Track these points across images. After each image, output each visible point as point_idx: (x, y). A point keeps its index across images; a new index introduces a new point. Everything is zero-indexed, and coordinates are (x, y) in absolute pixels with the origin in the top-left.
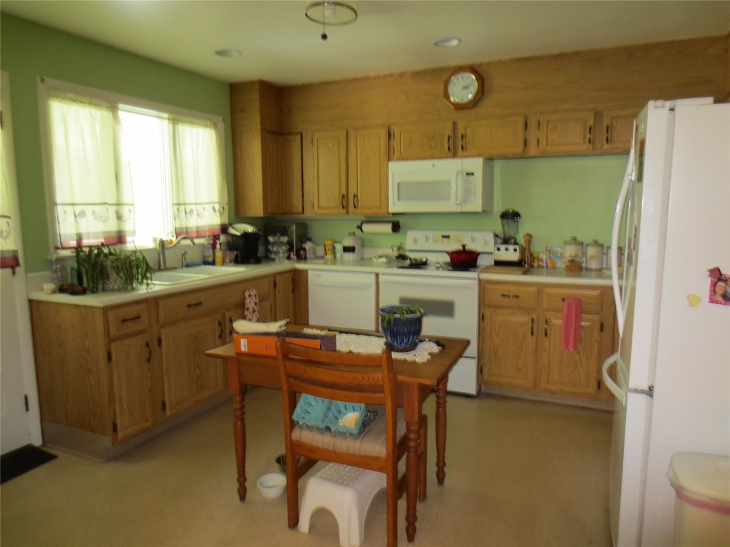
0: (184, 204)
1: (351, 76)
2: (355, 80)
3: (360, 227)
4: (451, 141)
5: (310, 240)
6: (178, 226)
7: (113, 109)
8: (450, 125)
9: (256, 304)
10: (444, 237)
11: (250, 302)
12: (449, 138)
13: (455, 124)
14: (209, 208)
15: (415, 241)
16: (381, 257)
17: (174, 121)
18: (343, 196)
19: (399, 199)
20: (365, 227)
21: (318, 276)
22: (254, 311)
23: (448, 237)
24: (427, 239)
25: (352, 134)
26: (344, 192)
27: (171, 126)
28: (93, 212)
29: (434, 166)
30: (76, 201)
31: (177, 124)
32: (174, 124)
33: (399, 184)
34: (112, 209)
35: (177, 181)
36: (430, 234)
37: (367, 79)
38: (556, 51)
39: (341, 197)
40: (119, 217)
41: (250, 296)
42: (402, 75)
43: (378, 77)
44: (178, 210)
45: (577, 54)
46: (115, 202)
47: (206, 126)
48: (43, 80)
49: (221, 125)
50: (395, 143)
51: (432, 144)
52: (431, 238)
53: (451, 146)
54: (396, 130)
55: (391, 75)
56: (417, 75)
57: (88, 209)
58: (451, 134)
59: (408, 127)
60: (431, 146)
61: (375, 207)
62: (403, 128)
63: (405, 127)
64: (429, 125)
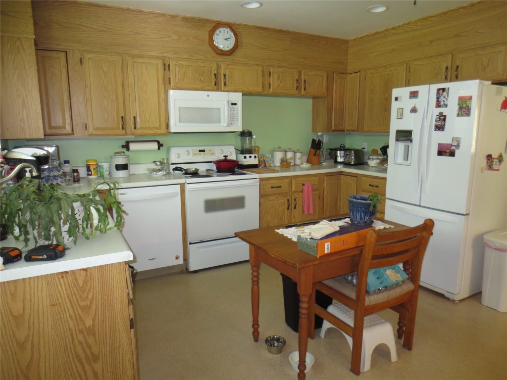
1: (124, 6)
2: (128, 10)
3: (126, 147)
8: (214, 66)
10: (200, 151)
12: (215, 75)
15: (178, 156)
18: (123, 118)
19: (180, 122)
20: (132, 146)
21: (123, 194)
23: (204, 151)
24: (188, 153)
25: (128, 61)
26: (122, 114)
29: (208, 96)
33: (179, 108)
36: (190, 149)
37: (141, 12)
38: (278, 28)
42: (173, 17)
43: (152, 13)
45: (288, 32)
50: (171, 74)
51: (202, 78)
52: (191, 152)
54: (171, 63)
55: (164, 15)
56: (186, 19)
58: (216, 72)
59: (182, 62)
60: (201, 80)
61: (157, 128)
62: (177, 62)
63: (179, 62)
64: (199, 63)
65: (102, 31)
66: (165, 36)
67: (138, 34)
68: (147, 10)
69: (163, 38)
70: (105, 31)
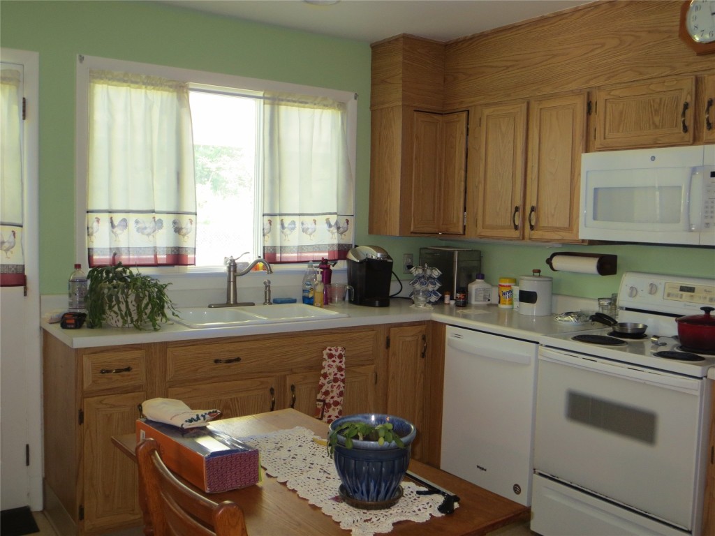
0: (281, 215)
1: (537, 16)
3: (549, 262)
4: (690, 112)
5: (482, 277)
6: (268, 244)
7: (181, 89)
8: (688, 84)
9: (340, 369)
10: (683, 289)
11: (330, 366)
12: (686, 106)
13: (698, 81)
14: (321, 220)
15: (633, 292)
16: (568, 314)
17: (274, 100)
18: (517, 209)
19: (595, 218)
20: (557, 262)
21: (458, 336)
22: (336, 380)
23: (691, 290)
24: (653, 289)
25: (535, 107)
26: (519, 202)
27: (268, 107)
28: (137, 222)
29: (653, 158)
30: (115, 208)
31: (279, 105)
32: (273, 104)
33: (596, 190)
34: (168, 220)
35: (272, 182)
36: (660, 282)
39: (514, 210)
40: (178, 230)
41: (331, 356)
43: (577, 10)
44: (270, 222)
46: (172, 209)
47: (326, 106)
48: (82, 59)
49: (352, 104)
50: (598, 120)
51: (657, 119)
52: (661, 288)
53: (690, 123)
54: (600, 98)
57: (132, 218)
58: (690, 99)
59: (617, 93)
60: (654, 123)
61: (563, 229)
62: (609, 94)
63: (612, 93)
64: (652, 87)
65: (508, 67)
66: (595, 47)
67: (554, 56)
68: (568, 8)
69: (593, 50)
70: (511, 66)
